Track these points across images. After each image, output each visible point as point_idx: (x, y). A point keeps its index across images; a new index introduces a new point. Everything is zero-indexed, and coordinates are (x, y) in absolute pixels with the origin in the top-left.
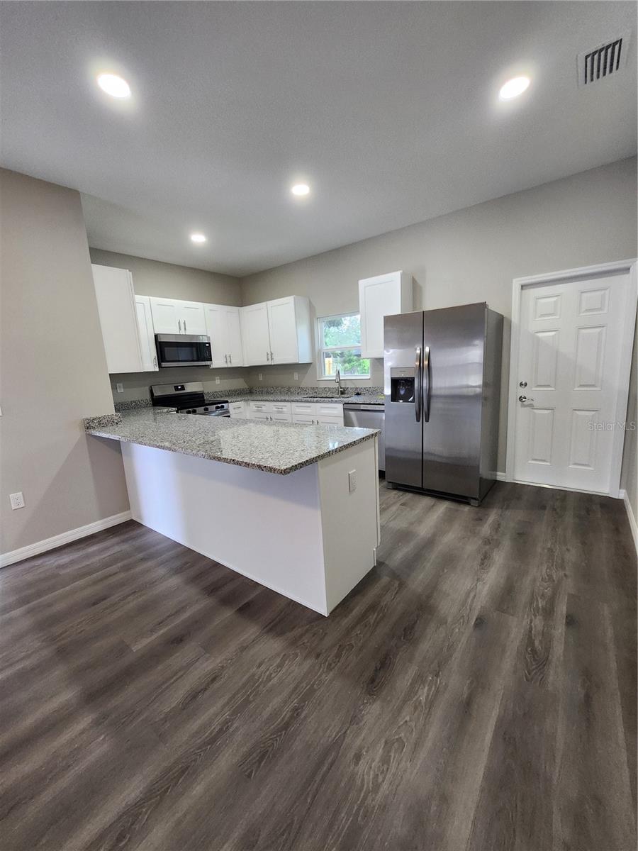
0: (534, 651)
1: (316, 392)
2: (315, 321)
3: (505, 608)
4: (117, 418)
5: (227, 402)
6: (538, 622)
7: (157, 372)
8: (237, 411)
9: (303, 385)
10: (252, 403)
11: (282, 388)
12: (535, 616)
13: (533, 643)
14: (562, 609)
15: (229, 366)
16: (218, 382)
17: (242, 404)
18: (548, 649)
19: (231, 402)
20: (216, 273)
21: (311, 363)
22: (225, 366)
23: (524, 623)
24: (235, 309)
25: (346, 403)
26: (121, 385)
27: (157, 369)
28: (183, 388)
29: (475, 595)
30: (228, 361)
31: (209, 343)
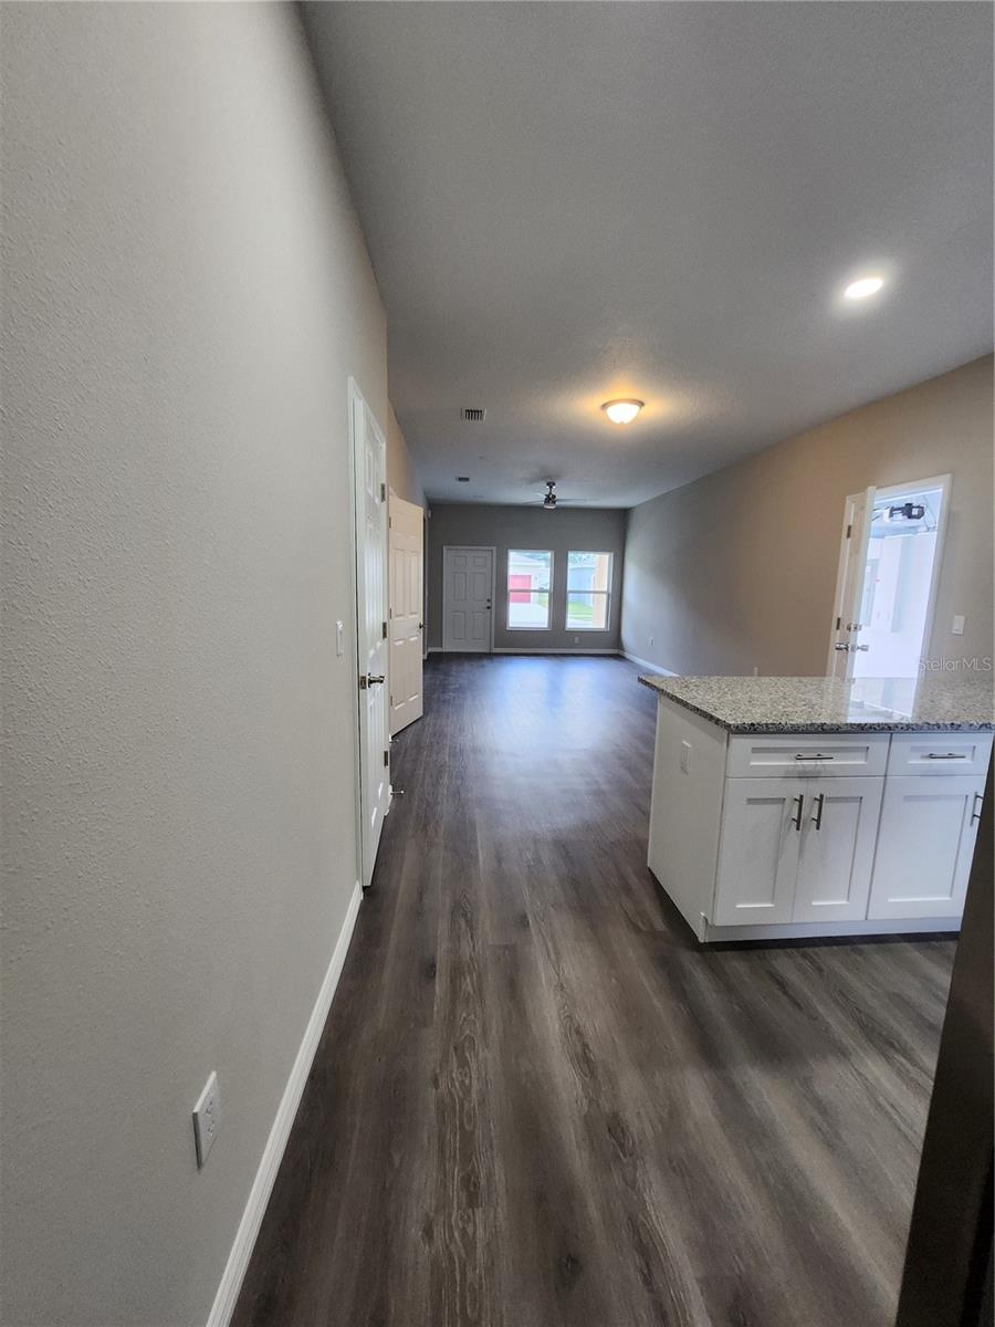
0: (465, 915)
3: (507, 952)
6: (466, 950)
12: (471, 958)
13: (467, 921)
14: (440, 986)
18: (453, 922)
23: (480, 942)
29: (549, 956)
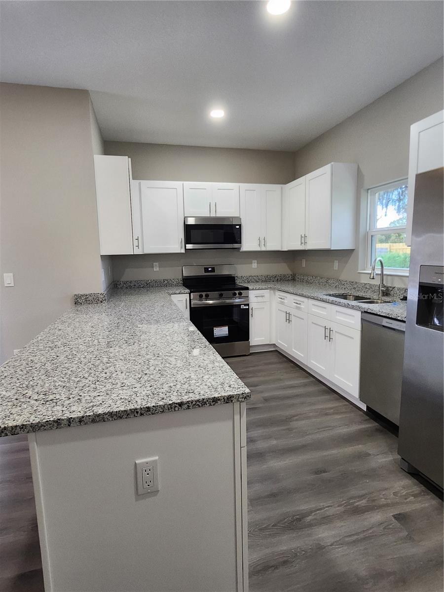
1: (354, 288)
2: (363, 193)
4: (102, 296)
5: (247, 289)
7: (183, 253)
8: (260, 299)
9: (344, 277)
10: (278, 293)
11: (322, 278)
15: (263, 249)
16: (255, 265)
17: (266, 293)
19: (253, 289)
20: (258, 150)
21: (354, 250)
22: (258, 249)
24: (277, 187)
25: (365, 312)
26: (157, 264)
27: (183, 251)
28: (213, 270)
30: (263, 243)
31: (240, 225)
